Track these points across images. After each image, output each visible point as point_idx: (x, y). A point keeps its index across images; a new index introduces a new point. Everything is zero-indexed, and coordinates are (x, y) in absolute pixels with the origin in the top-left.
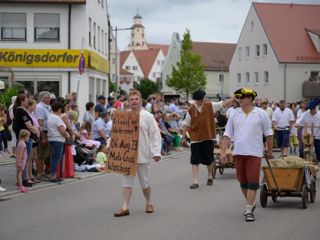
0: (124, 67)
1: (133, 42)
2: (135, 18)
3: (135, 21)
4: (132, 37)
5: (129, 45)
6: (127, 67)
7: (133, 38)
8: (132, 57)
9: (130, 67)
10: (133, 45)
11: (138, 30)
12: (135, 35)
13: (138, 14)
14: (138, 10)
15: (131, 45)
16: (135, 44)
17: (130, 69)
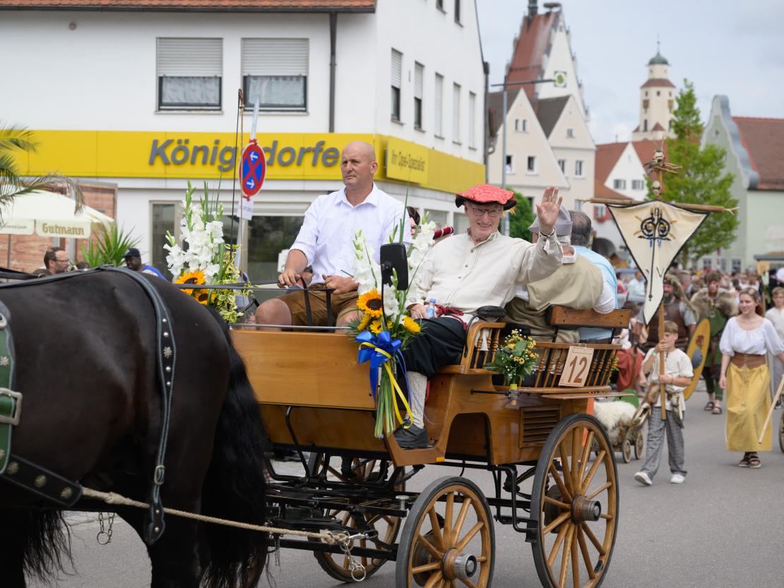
0: (609, 184)
1: (646, 122)
2: (652, 62)
3: (651, 71)
4: (643, 110)
5: (637, 130)
6: (617, 183)
7: (646, 112)
8: (629, 157)
9: (625, 182)
10: (646, 129)
11: (658, 93)
12: (652, 104)
13: (658, 54)
14: (659, 43)
15: (642, 128)
16: (651, 126)
17: (625, 188)
